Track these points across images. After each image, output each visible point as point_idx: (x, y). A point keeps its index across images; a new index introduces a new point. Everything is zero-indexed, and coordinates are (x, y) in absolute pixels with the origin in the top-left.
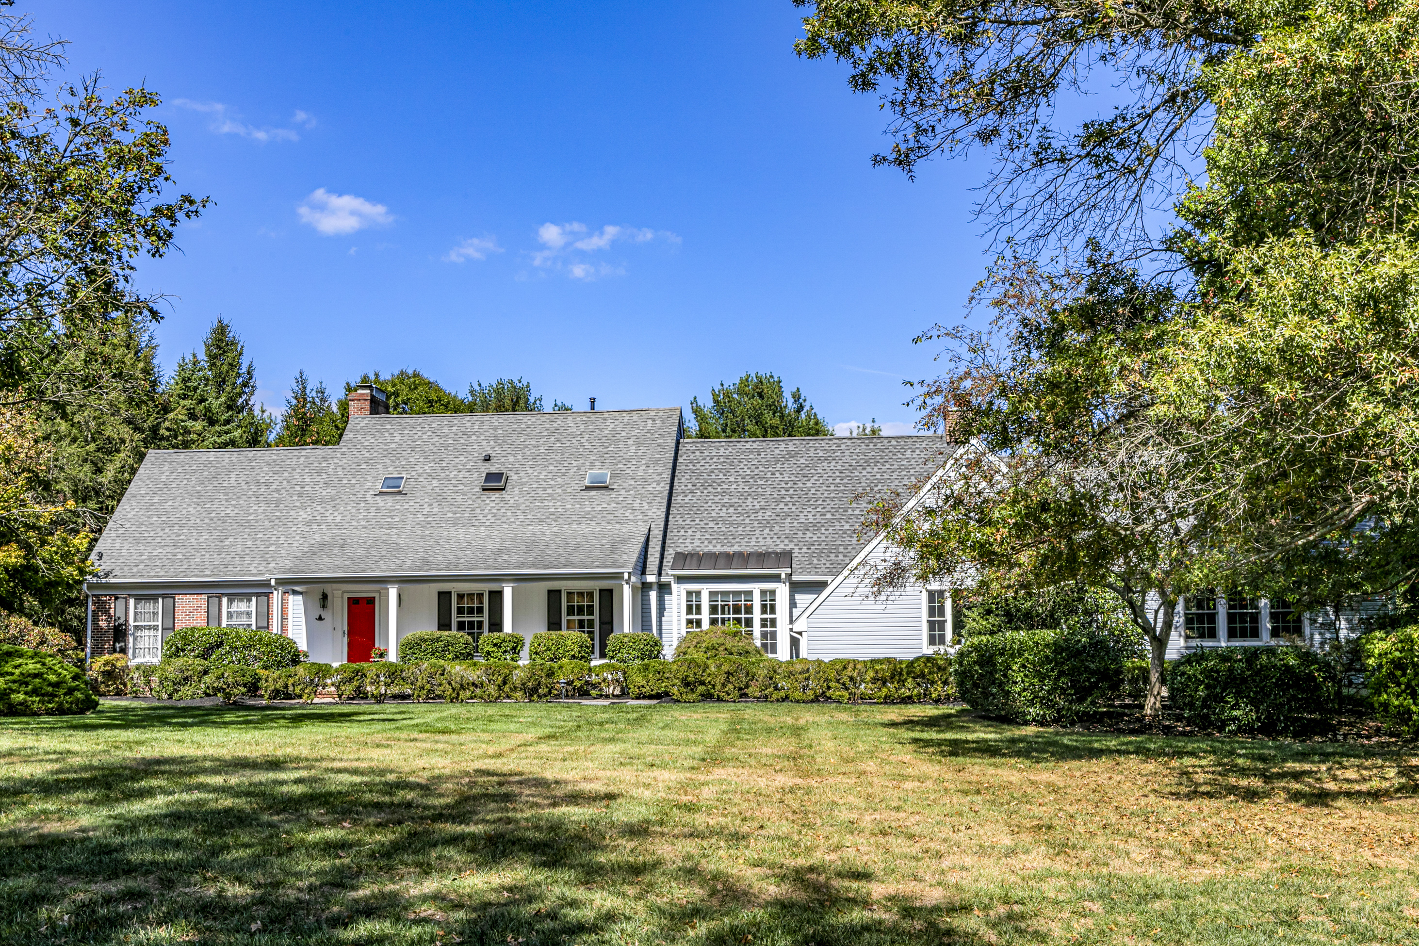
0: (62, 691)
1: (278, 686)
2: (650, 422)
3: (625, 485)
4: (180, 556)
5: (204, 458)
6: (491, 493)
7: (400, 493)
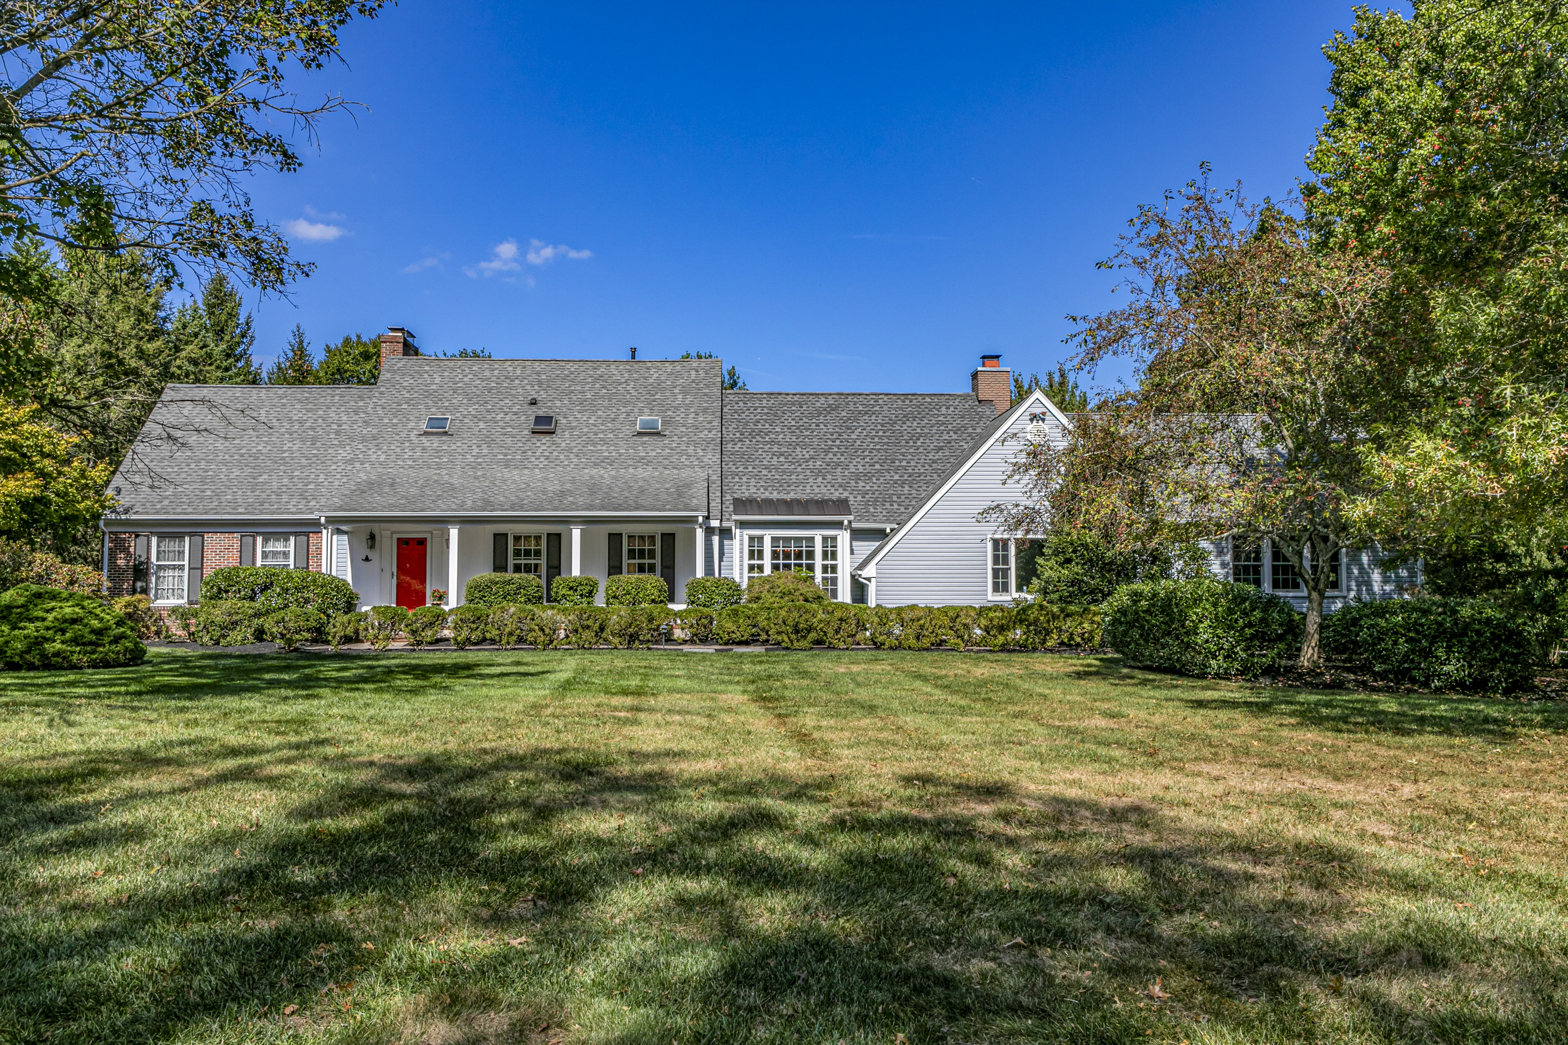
0: (106, 640)
1: (348, 632)
2: (693, 372)
3: (677, 432)
4: (209, 493)
5: (230, 393)
6: (541, 436)
7: (445, 433)
